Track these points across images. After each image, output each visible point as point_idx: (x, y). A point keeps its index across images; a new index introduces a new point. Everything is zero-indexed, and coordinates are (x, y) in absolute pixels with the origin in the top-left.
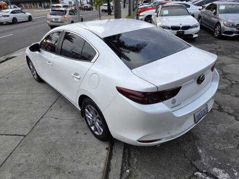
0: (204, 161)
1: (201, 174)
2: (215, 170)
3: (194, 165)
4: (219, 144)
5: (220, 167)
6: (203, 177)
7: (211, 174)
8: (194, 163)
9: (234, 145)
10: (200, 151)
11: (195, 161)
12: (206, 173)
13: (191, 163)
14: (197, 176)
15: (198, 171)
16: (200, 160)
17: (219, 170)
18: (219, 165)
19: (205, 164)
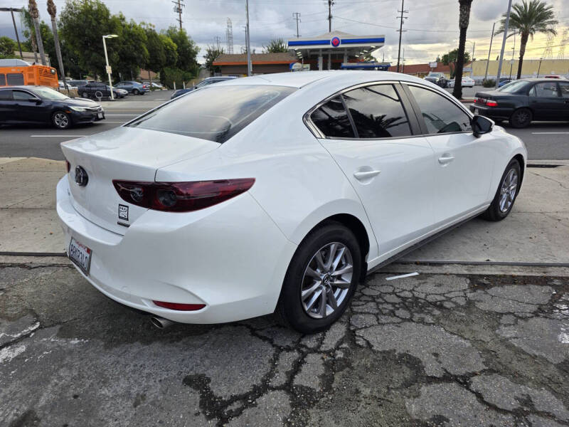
0: (51, 340)
1: (32, 329)
2: (21, 349)
3: (53, 326)
4: (69, 379)
5: (19, 358)
6: (25, 331)
7: (21, 341)
8: (58, 327)
9: (44, 408)
10: (76, 341)
11: (61, 329)
12: (27, 336)
13: (60, 323)
14: (33, 324)
15: (40, 327)
16: (58, 335)
17: (16, 354)
18: (26, 358)
19: (45, 339)
